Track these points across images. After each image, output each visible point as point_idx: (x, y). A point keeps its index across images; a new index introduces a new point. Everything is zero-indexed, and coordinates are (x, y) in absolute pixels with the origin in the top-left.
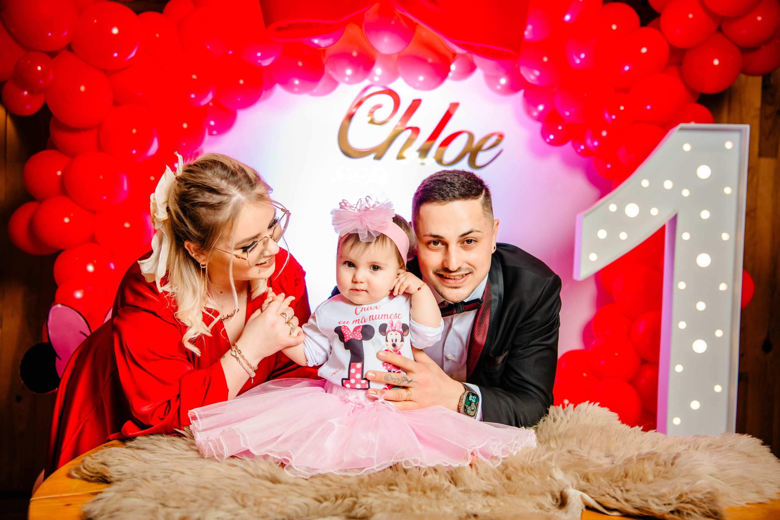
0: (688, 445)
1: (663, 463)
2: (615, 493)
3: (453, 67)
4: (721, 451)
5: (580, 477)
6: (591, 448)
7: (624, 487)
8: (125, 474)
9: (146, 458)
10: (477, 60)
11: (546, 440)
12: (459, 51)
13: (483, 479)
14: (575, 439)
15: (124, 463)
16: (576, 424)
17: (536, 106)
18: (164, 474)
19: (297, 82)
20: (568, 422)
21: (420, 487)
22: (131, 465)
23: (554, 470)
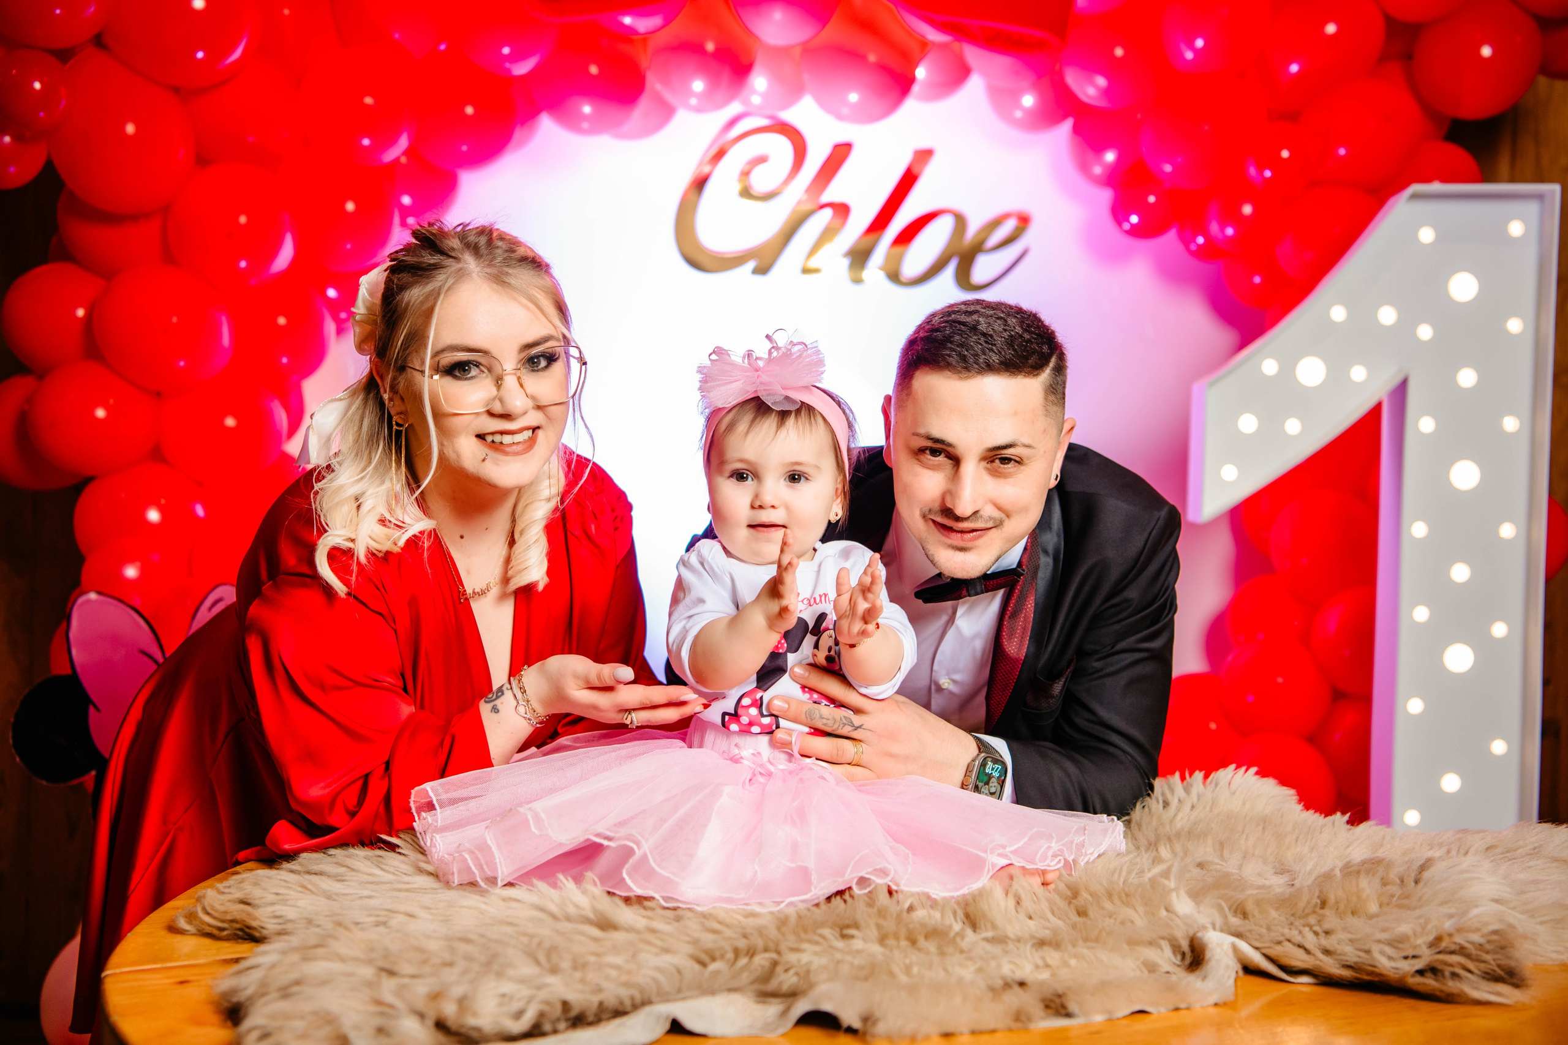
0: (1444, 849)
1: (1398, 881)
2: (1303, 937)
3: (921, 73)
4: (1515, 859)
5: (1230, 909)
6: (1245, 857)
7: (1320, 926)
8: (291, 921)
9: (329, 891)
10: (972, 54)
11: (1151, 844)
12: (934, 36)
13: (1030, 918)
14: (1210, 841)
15: (287, 900)
16: (1211, 811)
17: (1098, 149)
18: (372, 919)
19: (587, 109)
20: (1193, 807)
21: (903, 933)
22: (301, 903)
23: (1174, 895)
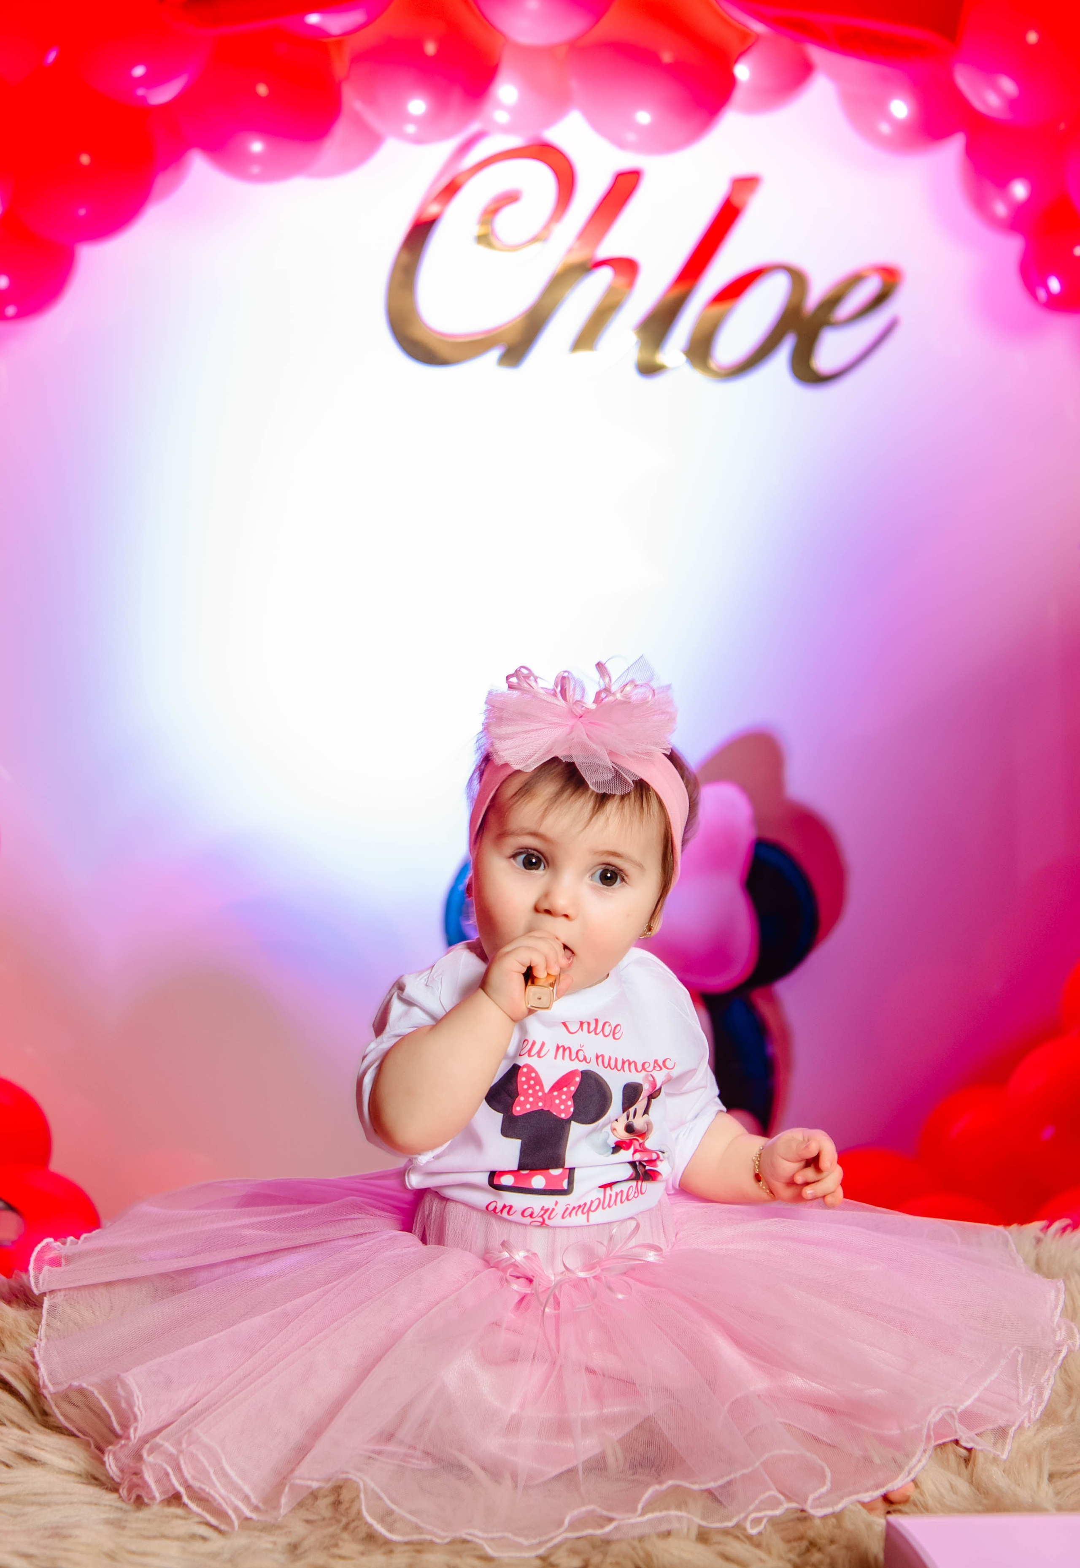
3: (742, 71)
10: (816, 54)
12: (758, 27)
17: (1002, 183)
19: (257, 146)
